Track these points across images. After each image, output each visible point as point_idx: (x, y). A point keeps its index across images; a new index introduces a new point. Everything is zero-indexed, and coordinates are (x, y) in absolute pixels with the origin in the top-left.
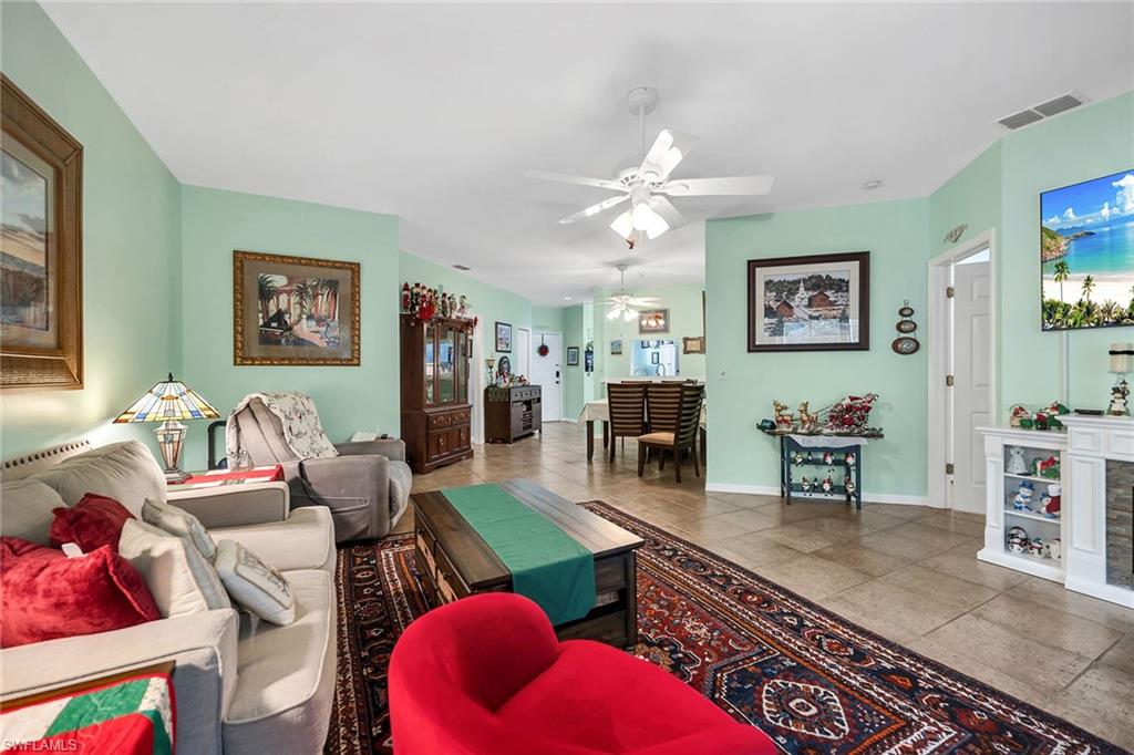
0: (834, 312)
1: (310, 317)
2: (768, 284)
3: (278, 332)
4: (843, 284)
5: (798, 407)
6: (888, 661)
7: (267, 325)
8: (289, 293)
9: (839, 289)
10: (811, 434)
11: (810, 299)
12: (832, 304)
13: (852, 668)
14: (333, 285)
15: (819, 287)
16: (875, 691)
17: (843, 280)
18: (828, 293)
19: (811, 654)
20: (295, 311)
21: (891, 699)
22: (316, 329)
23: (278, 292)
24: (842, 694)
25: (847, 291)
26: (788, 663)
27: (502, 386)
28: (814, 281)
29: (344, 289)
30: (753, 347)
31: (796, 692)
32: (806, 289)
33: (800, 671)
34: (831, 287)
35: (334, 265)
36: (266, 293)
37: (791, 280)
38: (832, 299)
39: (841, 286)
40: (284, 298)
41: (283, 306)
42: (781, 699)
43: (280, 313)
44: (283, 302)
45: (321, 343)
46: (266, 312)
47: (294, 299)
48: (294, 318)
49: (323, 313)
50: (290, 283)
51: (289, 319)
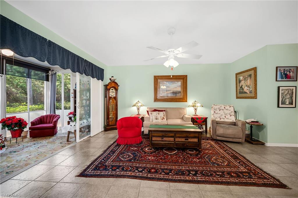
1: (246, 86)
3: (242, 91)
6: (118, 171)
7: (240, 89)
8: (243, 80)
13: (123, 166)
14: (250, 76)
16: (118, 164)
19: (131, 164)
20: (244, 85)
21: (115, 164)
22: (247, 89)
23: (241, 81)
24: (122, 161)
26: (133, 161)
31: (128, 157)
33: (130, 161)
35: (250, 70)
41: (242, 84)
42: (129, 156)
43: (242, 86)
44: (242, 83)
45: (248, 92)
46: (240, 86)
47: (244, 82)
48: (244, 87)
49: (249, 84)
50: (243, 78)
51: (243, 87)
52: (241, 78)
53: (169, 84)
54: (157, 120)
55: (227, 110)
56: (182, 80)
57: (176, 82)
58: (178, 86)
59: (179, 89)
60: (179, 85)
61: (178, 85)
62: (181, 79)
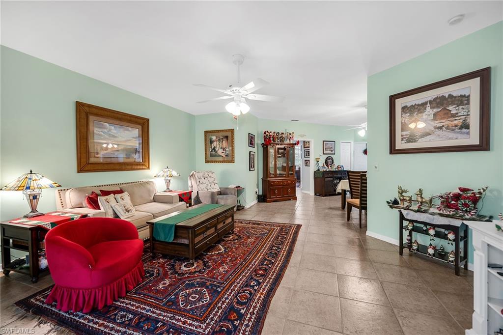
0: (456, 122)
1: (221, 148)
2: (404, 109)
3: (214, 153)
4: (464, 99)
5: (416, 191)
7: (212, 151)
8: (216, 141)
9: (461, 103)
10: (419, 211)
11: (435, 115)
12: (454, 116)
14: (227, 137)
15: (442, 105)
17: (464, 96)
18: (450, 108)
20: (218, 146)
22: (223, 151)
23: (214, 141)
25: (468, 103)
27: (321, 170)
28: (438, 100)
29: (230, 138)
30: (393, 150)
32: (432, 108)
34: (452, 103)
35: (226, 131)
36: (211, 142)
37: (420, 103)
38: (454, 112)
39: (463, 100)
40: (215, 143)
41: (215, 146)
43: (214, 148)
44: (215, 144)
45: (224, 156)
46: (211, 147)
47: (218, 143)
48: (218, 149)
49: (225, 147)
50: (217, 138)
51: (216, 149)
52: (214, 138)
53: (115, 131)
54: (130, 213)
55: (210, 177)
56: (140, 127)
57: (130, 129)
58: (133, 138)
59: (136, 144)
60: (135, 136)
61: (133, 136)
62: (139, 124)
